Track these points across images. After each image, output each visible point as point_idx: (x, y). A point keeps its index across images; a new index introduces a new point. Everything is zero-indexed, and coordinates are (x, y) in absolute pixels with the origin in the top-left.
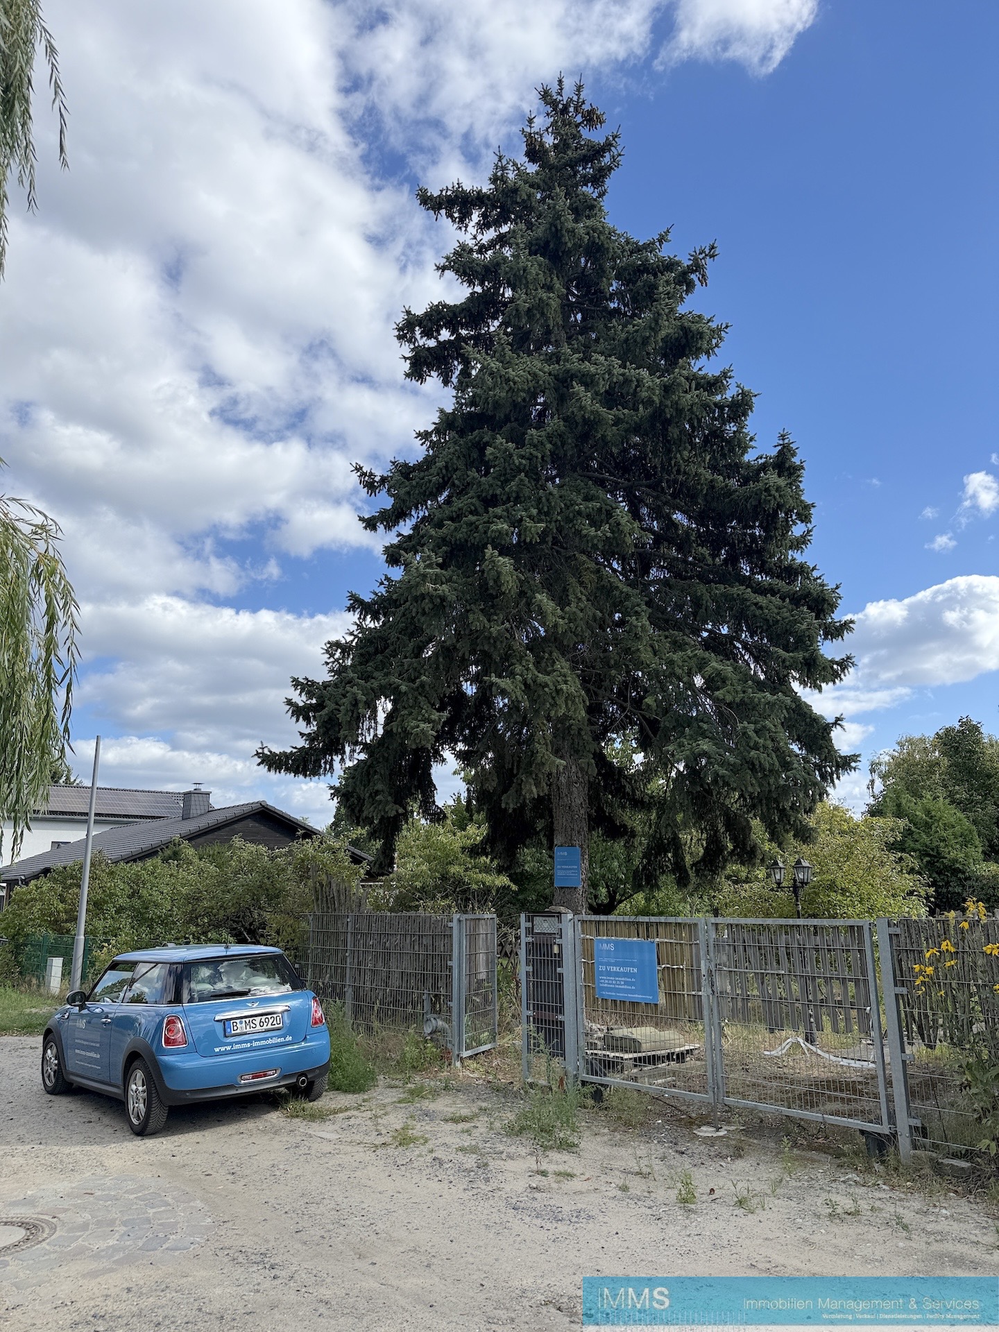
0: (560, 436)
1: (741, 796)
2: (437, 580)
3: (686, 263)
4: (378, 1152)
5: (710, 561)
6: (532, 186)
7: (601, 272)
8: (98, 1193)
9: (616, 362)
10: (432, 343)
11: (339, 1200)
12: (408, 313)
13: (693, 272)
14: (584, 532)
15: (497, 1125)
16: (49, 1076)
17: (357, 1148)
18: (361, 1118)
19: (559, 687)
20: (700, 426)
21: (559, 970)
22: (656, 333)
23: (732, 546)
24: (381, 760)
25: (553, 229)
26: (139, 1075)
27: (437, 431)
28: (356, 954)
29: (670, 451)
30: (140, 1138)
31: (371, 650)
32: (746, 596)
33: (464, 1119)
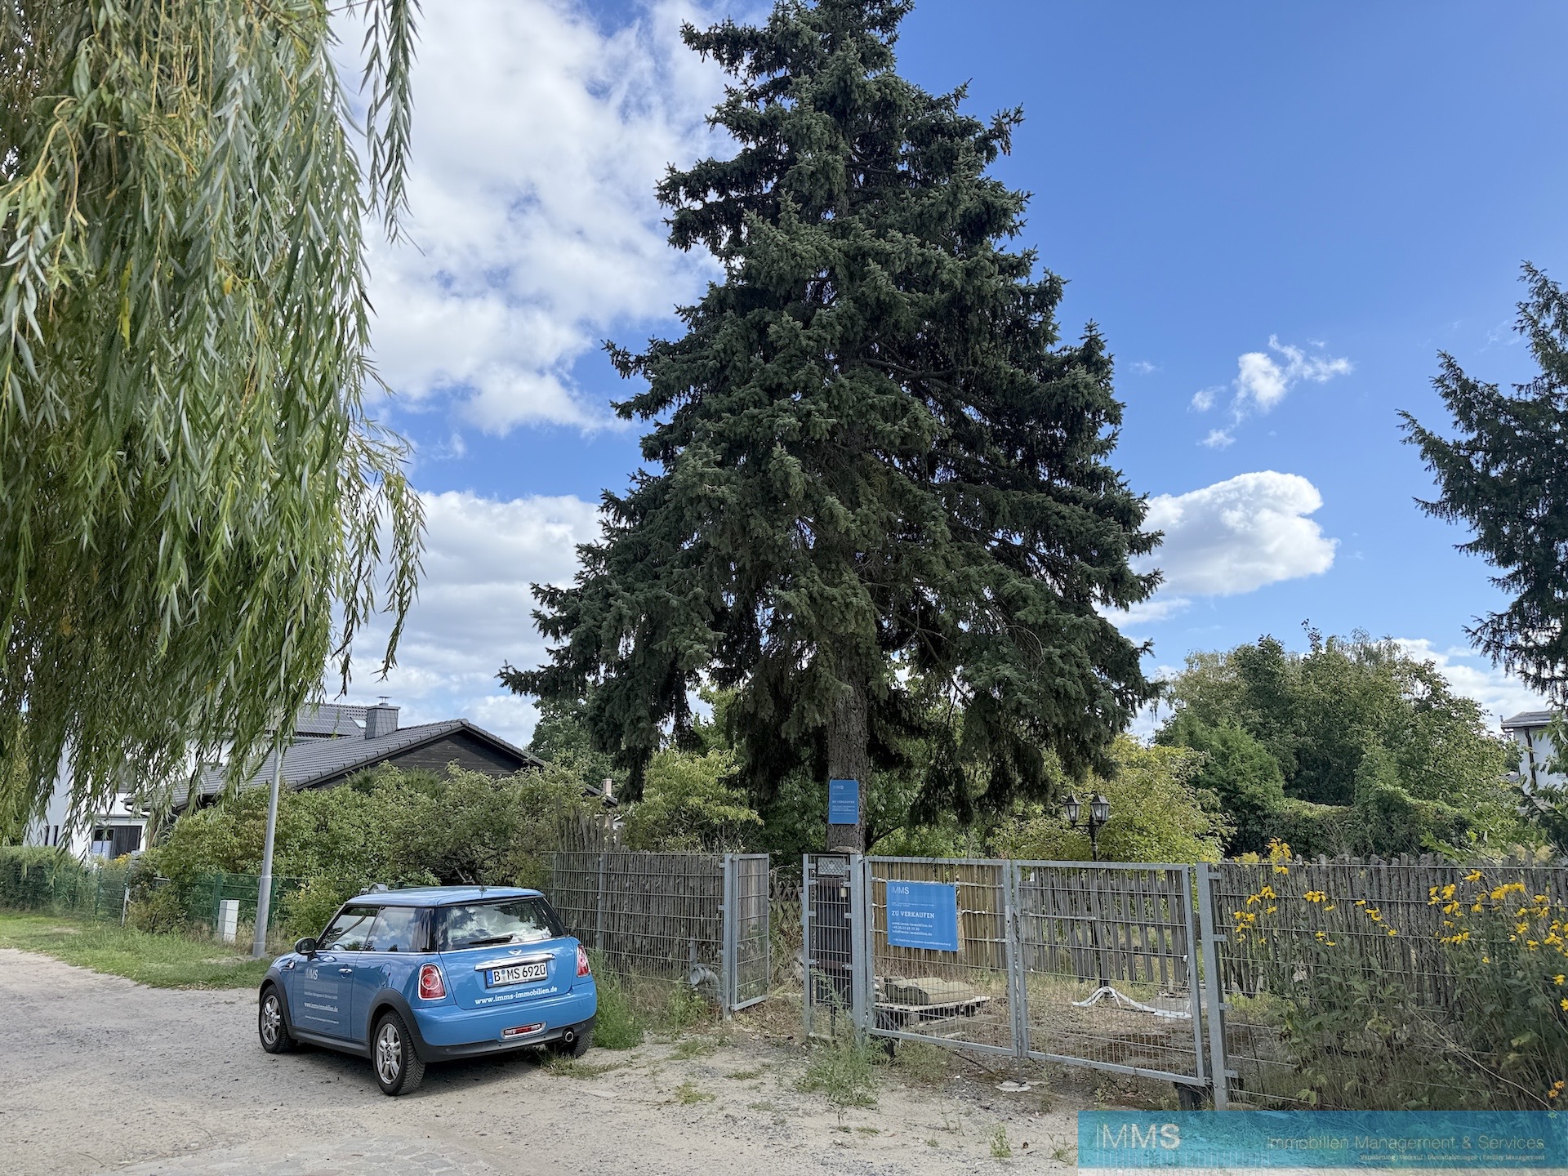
0: (850, 318)
1: (1032, 724)
2: (716, 481)
3: (988, 126)
4: (664, 1109)
5: (1004, 462)
6: (813, 28)
7: (891, 133)
8: (368, 1155)
9: (915, 240)
10: (698, 205)
11: (635, 1158)
12: (672, 170)
13: (996, 137)
14: (879, 428)
15: (787, 1081)
16: (269, 1034)
17: (639, 1106)
18: (633, 1076)
19: (848, 600)
20: (1003, 315)
21: (846, 915)
22: (954, 208)
23: (1030, 448)
24: (642, 682)
25: (842, 84)
26: (391, 1029)
27: (705, 307)
28: (609, 898)
29: (967, 340)
30: (392, 1098)
31: (631, 557)
32: (1047, 504)
33: (749, 1076)
